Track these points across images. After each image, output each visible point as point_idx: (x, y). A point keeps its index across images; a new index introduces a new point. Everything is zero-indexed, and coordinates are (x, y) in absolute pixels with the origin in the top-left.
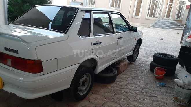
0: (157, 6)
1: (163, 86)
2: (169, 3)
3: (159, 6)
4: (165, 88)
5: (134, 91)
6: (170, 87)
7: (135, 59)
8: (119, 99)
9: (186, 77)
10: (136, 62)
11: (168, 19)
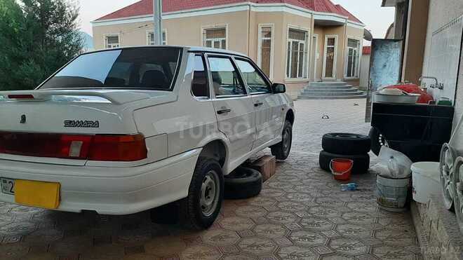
0: (304, 53)
1: (352, 190)
2: (326, 46)
3: (308, 53)
4: (357, 192)
5: (302, 203)
6: (366, 190)
7: (286, 152)
8: (278, 218)
9: (392, 157)
10: (290, 159)
11: (330, 78)
